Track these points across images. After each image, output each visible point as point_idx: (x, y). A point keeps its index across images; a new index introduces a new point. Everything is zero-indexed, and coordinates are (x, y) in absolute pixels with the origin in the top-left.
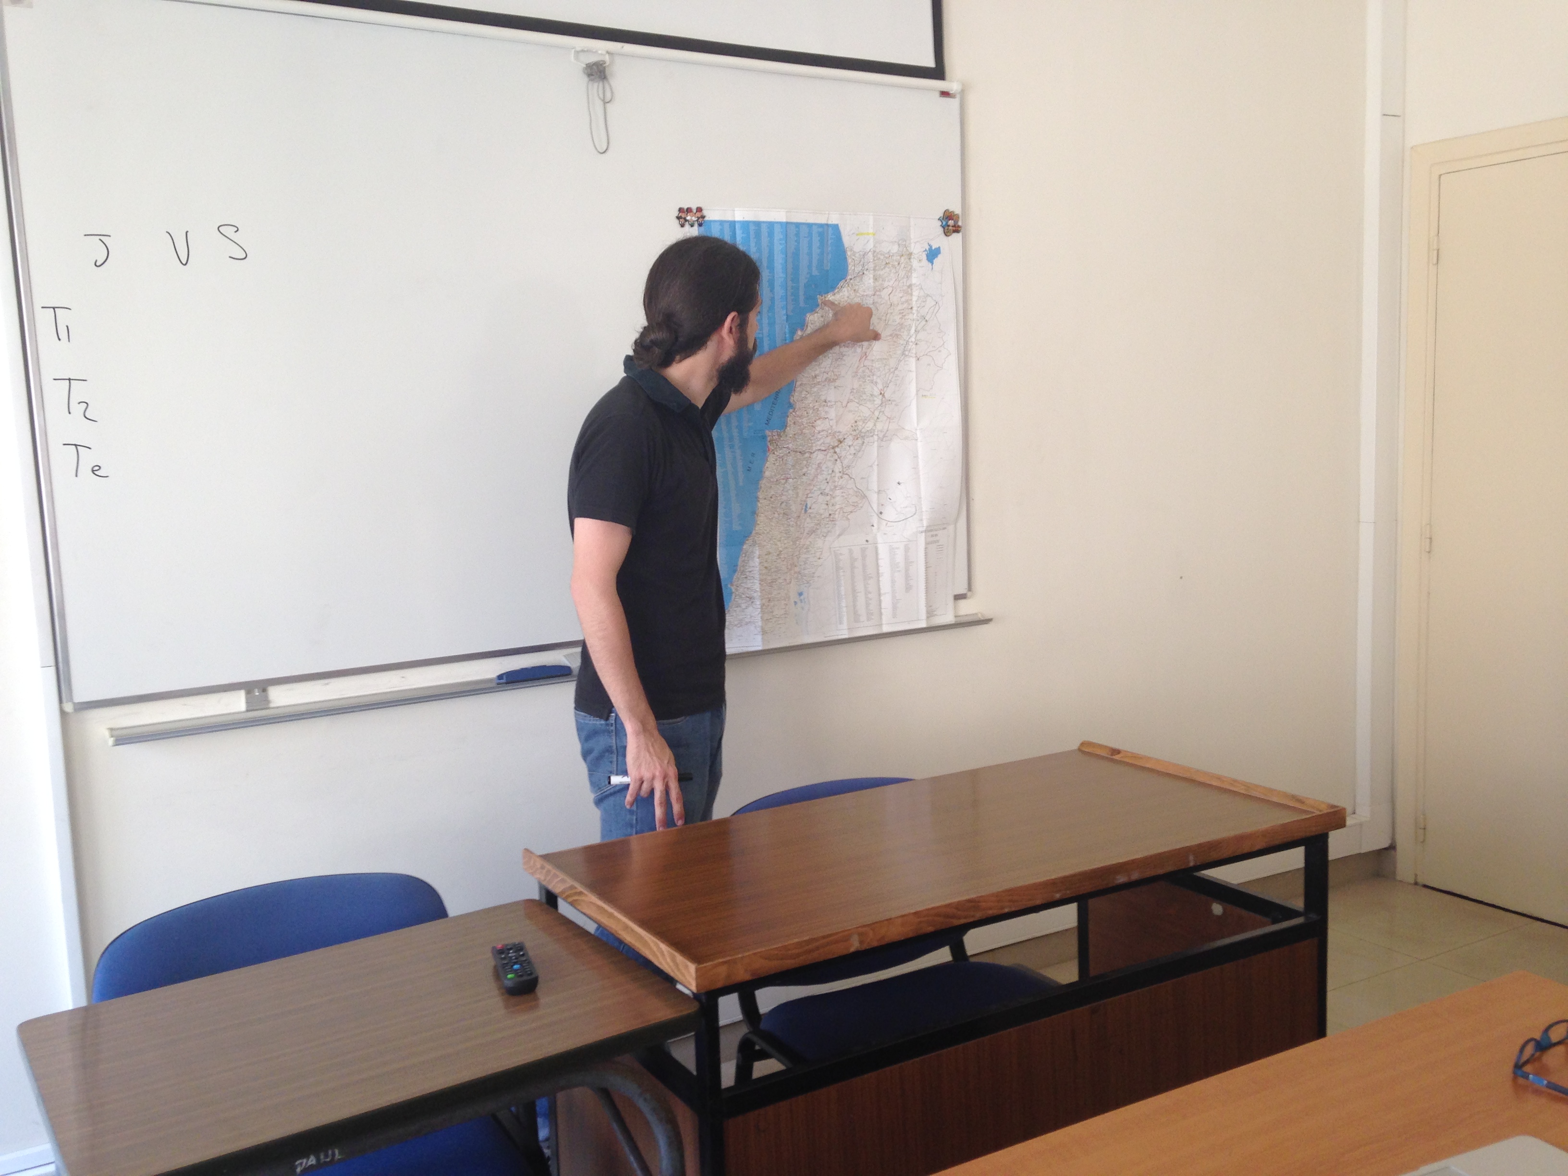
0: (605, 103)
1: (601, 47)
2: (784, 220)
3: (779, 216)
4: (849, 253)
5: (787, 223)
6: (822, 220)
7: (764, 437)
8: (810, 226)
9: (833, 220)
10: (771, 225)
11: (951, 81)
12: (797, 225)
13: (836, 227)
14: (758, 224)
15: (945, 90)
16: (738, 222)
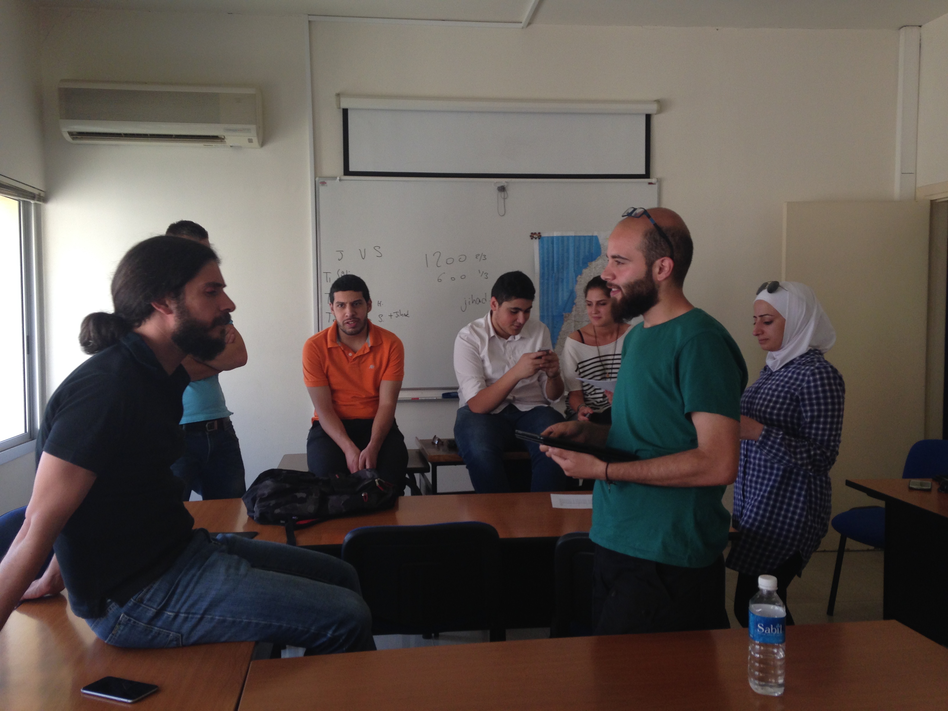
0: (504, 199)
1: (503, 181)
2: (574, 235)
3: (572, 234)
4: (602, 246)
5: (575, 236)
6: (590, 234)
7: (563, 315)
8: (585, 237)
9: (595, 234)
10: (568, 237)
11: (652, 178)
12: (580, 237)
13: (596, 237)
14: (563, 237)
15: (650, 182)
16: (555, 236)
